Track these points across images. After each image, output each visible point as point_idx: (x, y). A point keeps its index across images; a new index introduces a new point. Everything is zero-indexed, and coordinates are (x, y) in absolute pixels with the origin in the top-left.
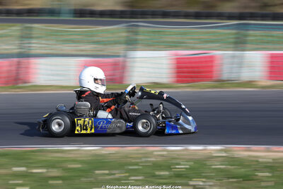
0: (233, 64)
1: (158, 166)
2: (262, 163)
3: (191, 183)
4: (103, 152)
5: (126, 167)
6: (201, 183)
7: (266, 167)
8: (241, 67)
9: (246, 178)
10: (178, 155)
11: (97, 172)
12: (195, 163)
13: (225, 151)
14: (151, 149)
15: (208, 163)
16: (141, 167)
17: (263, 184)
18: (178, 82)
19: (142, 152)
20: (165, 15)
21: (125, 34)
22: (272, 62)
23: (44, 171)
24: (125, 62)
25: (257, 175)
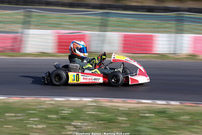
0: (98, 41)
1: (49, 111)
2: (122, 110)
3: (73, 123)
4: (10, 101)
5: (27, 112)
6: (79, 124)
7: (124, 113)
8: (103, 43)
9: (111, 121)
10: (62, 104)
11: (7, 114)
12: (75, 110)
13: (95, 102)
14: (43, 99)
15: (84, 110)
16: (37, 112)
17: (122, 125)
18: (59, 52)
19: (37, 101)
21: (22, 17)
22: (125, 40)
24: (22, 37)
25: (118, 119)
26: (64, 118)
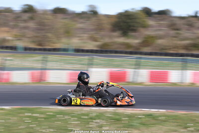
3: (94, 121)
6: (99, 121)
8: (138, 76)
11: (58, 116)
15: (105, 114)
17: (123, 122)
20: (116, 52)
23: (38, 115)
26: (91, 118)
